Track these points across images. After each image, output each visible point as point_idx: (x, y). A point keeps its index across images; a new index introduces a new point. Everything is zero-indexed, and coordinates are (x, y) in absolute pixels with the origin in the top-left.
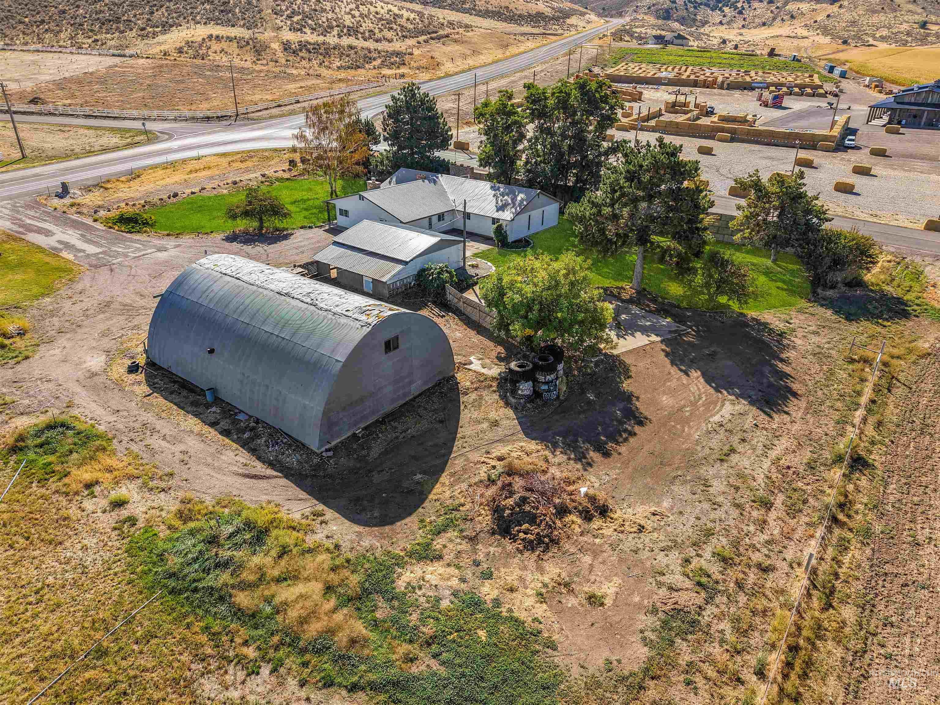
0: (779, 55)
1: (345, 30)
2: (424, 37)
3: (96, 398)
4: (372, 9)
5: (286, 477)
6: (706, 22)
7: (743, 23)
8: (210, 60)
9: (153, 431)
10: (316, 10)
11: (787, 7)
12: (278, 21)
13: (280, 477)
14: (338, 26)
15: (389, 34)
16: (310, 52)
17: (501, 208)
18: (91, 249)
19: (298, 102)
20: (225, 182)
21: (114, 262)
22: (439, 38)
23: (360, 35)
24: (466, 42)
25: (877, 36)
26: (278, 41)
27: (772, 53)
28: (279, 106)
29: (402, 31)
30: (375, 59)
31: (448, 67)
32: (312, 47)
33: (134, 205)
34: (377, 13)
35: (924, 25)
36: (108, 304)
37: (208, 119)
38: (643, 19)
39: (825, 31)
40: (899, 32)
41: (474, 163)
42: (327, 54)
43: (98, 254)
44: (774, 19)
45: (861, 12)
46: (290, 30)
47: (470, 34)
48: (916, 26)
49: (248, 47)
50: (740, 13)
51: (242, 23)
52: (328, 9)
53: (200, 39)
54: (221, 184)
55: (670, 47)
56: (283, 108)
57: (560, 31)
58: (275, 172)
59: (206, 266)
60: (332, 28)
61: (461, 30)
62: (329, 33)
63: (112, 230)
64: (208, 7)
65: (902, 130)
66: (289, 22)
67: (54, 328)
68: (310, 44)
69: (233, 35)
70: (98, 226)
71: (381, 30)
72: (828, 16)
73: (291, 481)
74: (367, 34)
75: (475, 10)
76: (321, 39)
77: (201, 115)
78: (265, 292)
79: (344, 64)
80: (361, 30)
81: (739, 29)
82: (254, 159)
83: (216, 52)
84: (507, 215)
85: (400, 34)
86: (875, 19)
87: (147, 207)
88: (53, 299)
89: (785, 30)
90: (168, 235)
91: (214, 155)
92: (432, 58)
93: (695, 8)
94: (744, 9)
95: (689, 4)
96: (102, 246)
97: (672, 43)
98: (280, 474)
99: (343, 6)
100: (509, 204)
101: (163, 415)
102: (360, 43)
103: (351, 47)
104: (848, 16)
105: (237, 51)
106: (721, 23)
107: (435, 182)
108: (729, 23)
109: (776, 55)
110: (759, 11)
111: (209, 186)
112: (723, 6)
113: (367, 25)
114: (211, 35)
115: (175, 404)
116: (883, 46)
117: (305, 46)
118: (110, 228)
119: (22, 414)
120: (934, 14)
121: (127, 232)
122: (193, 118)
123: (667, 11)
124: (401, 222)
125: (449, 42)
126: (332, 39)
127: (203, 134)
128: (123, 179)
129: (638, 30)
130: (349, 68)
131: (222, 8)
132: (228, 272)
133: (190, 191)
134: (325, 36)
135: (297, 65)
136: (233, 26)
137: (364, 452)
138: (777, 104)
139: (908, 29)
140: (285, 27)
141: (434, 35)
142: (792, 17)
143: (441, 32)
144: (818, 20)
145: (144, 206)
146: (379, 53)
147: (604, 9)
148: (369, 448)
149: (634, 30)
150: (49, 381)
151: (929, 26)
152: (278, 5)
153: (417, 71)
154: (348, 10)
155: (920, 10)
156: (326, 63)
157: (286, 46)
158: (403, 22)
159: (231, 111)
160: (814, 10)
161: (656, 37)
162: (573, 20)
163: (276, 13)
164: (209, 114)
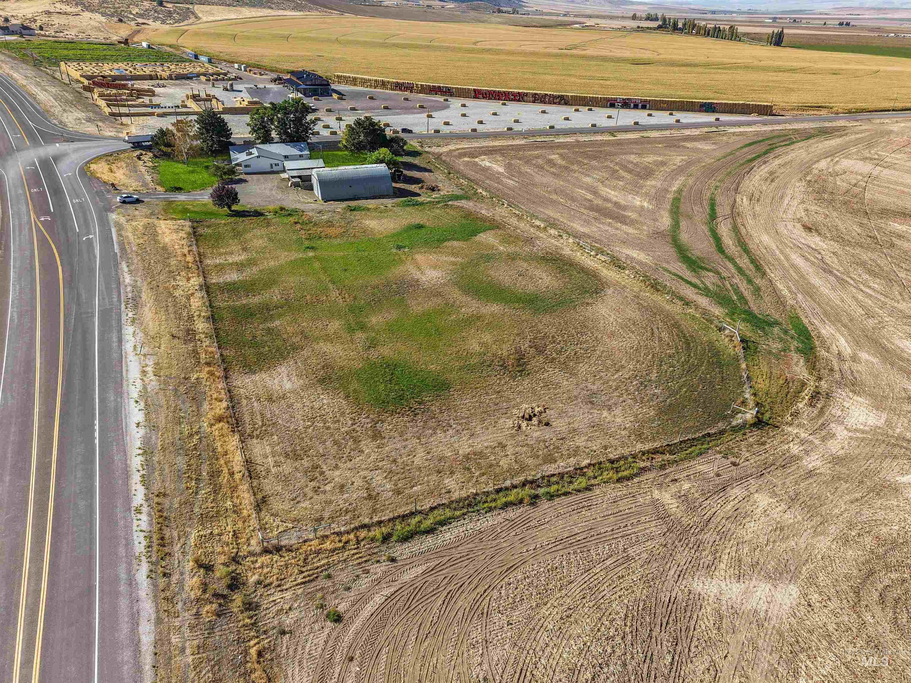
97: (22, 34)
139: (151, 6)
151: (165, 4)
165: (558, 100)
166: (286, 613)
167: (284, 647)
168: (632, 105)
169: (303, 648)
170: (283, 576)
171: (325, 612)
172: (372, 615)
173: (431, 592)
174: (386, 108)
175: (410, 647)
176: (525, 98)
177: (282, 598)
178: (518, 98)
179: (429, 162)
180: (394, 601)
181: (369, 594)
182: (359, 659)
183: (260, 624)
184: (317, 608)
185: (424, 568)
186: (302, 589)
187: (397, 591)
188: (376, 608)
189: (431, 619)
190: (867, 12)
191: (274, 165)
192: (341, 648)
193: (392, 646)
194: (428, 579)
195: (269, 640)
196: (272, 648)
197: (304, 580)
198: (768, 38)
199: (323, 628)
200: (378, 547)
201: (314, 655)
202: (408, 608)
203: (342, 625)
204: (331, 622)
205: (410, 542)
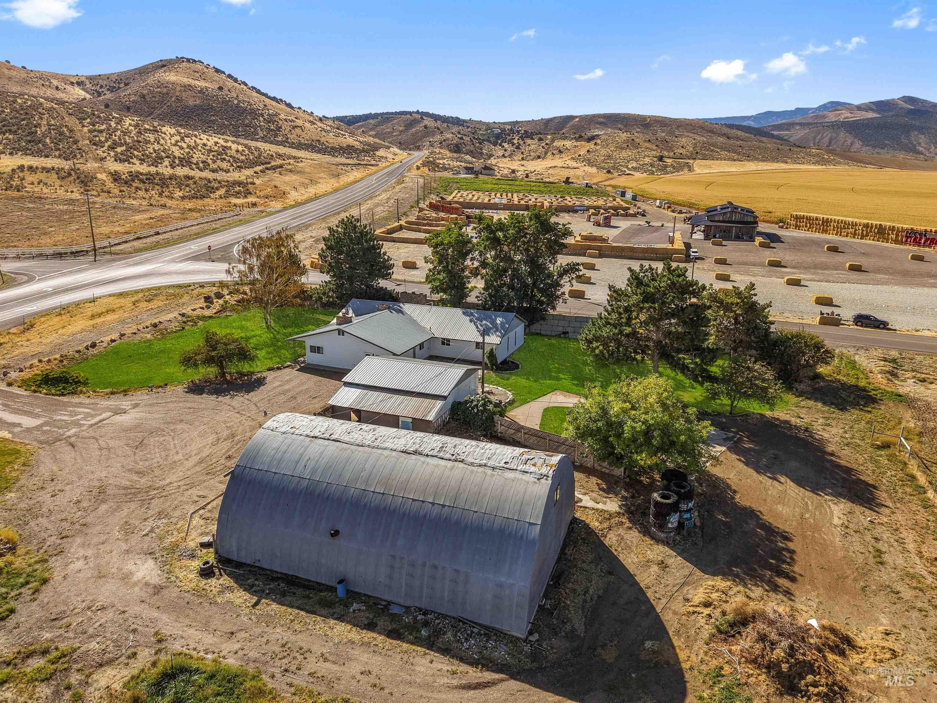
0: (572, 183)
1: (177, 161)
2: (258, 168)
3: (187, 622)
4: (198, 141)
5: (514, 676)
6: (491, 156)
7: (522, 156)
8: (26, 191)
9: (304, 652)
10: (140, 142)
11: (554, 144)
12: (100, 152)
13: (506, 680)
14: (167, 157)
15: (224, 165)
16: (144, 183)
17: (485, 333)
18: (28, 422)
19: (158, 234)
20: (143, 325)
21: (68, 434)
22: (274, 168)
23: (194, 166)
24: (301, 172)
25: (630, 167)
26: (105, 172)
27: (567, 181)
28: (139, 238)
29: (234, 161)
30: (217, 189)
31: (294, 196)
32: (144, 177)
33: (49, 361)
34: (205, 145)
35: (661, 158)
36: (102, 490)
37: (60, 255)
38: (440, 153)
39: (590, 163)
40: (644, 164)
41: (426, 289)
42: (164, 183)
43: (42, 425)
44: (546, 153)
45: (613, 149)
46: (116, 160)
47: (300, 165)
48: (655, 159)
49: (71, 178)
50: (518, 148)
51: (57, 153)
52: (152, 140)
53: (8, 170)
54: (140, 327)
55: (481, 177)
56: (144, 241)
57: (373, 162)
58: (193, 310)
59: (283, 430)
60: (162, 158)
61: (292, 161)
62: (161, 163)
63: (38, 394)
64: (11, 137)
65: (724, 243)
66: (112, 154)
67: (49, 532)
68: (141, 174)
69: (49, 166)
70: (15, 390)
71: (214, 162)
72: (588, 151)
73: (522, 681)
74: (201, 165)
75: (288, 143)
76: (153, 169)
77: (51, 251)
78: (386, 453)
79: (187, 194)
80: (194, 161)
81: (520, 161)
82: (161, 297)
83: (32, 184)
84: (493, 339)
85: (235, 165)
86: (624, 154)
87: (65, 362)
88: (19, 494)
89: (558, 162)
90: (112, 393)
91: (110, 295)
92: (275, 187)
93: (480, 143)
94: (520, 145)
95: (474, 141)
96: (38, 416)
97: (481, 173)
98: (502, 676)
99: (167, 138)
100: (491, 328)
101: (297, 627)
102: (197, 174)
103: (188, 178)
104: (603, 152)
105: (58, 182)
106: (503, 156)
107: (400, 311)
108: (510, 156)
109: (571, 183)
110: (533, 147)
111: (128, 332)
112: (502, 142)
113: (197, 156)
114: (23, 166)
115: (298, 608)
116: (637, 175)
117: (137, 176)
118: (35, 392)
119: (101, 665)
120: (665, 150)
121: (59, 395)
122: (41, 255)
123: (457, 146)
124: (394, 354)
125: (283, 172)
126: (165, 169)
127: (71, 272)
128: (14, 330)
129: (441, 162)
130: (193, 198)
131: (29, 138)
132: (317, 434)
133: (109, 338)
134: (157, 166)
135: (133, 195)
136: (47, 156)
137: (568, 627)
138: (607, 224)
139: (650, 161)
140: (108, 158)
141: (269, 166)
142: (560, 152)
143: (273, 163)
144: (581, 154)
145: (61, 361)
146: (219, 182)
147: (400, 143)
148: (569, 620)
149: (438, 161)
150: (103, 608)
151: (665, 159)
152: (96, 136)
153: (266, 200)
154: (173, 142)
155: (655, 148)
156: (167, 193)
157: (116, 177)
158: (233, 153)
159: (87, 246)
160: (575, 146)
161: (466, 168)
162: (381, 153)
163: (94, 144)
164: (60, 249)
174: (856, 268)
179: (886, 446)
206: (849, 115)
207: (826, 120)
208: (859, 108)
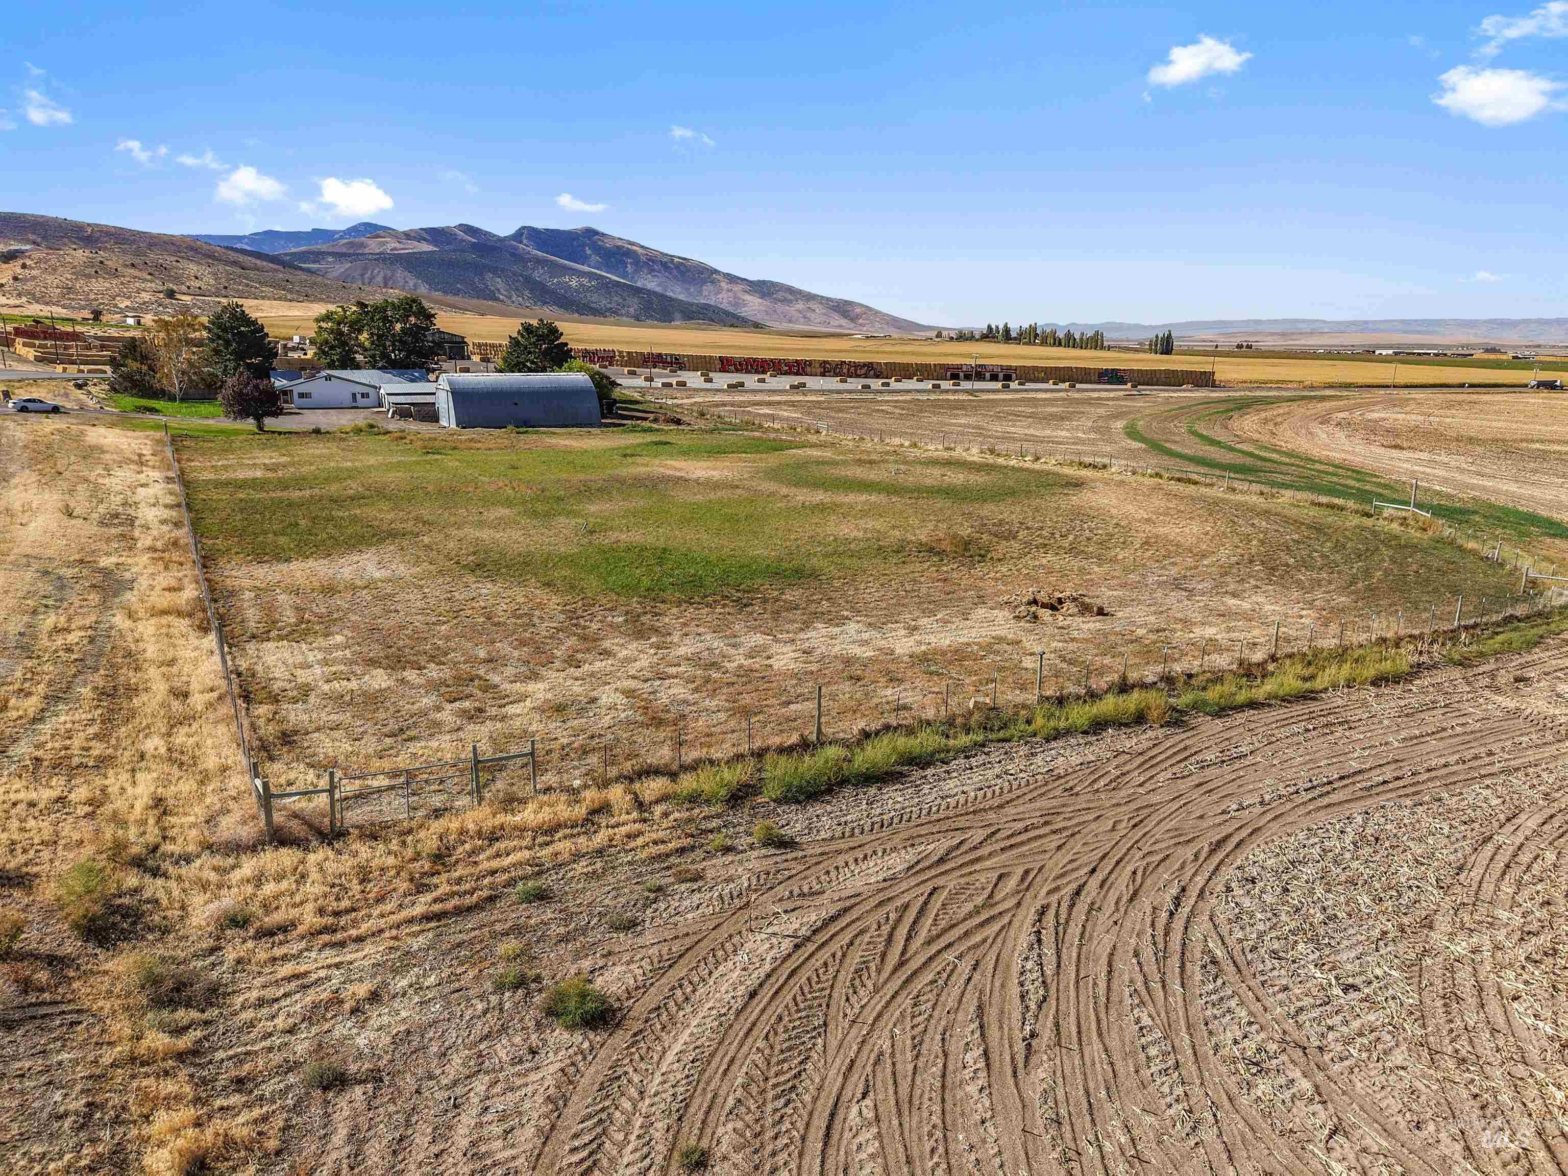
35: (170, 294)
40: (145, 302)
48: (161, 295)
139: (153, 299)
151: (179, 296)
165: (863, 371)
166: (354, 1011)
167: (338, 1139)
168: (988, 375)
169: (441, 1133)
170: (345, 904)
171: (538, 999)
172: (753, 995)
173: (970, 915)
175: (972, 1089)
176: (808, 369)
177: (338, 966)
178: (795, 369)
179: (659, 408)
180: (835, 946)
181: (724, 932)
182: (738, 1158)
183: (220, 1055)
184: (500, 988)
185: (910, 856)
186: (431, 935)
187: (833, 919)
188: (762, 973)
189: (1015, 991)
190: (1269, 338)
191: (359, 396)
192: (638, 1122)
193: (884, 1094)
194: (940, 882)
195: (257, 1112)
196: (272, 1144)
197: (437, 907)
198: (1150, 345)
199: (533, 1052)
200: (718, 816)
201: (499, 1156)
202: (901, 964)
203: (621, 1039)
204: (571, 1028)
205: (829, 803)
206: (397, 245)
207: (366, 251)
208: (408, 235)
